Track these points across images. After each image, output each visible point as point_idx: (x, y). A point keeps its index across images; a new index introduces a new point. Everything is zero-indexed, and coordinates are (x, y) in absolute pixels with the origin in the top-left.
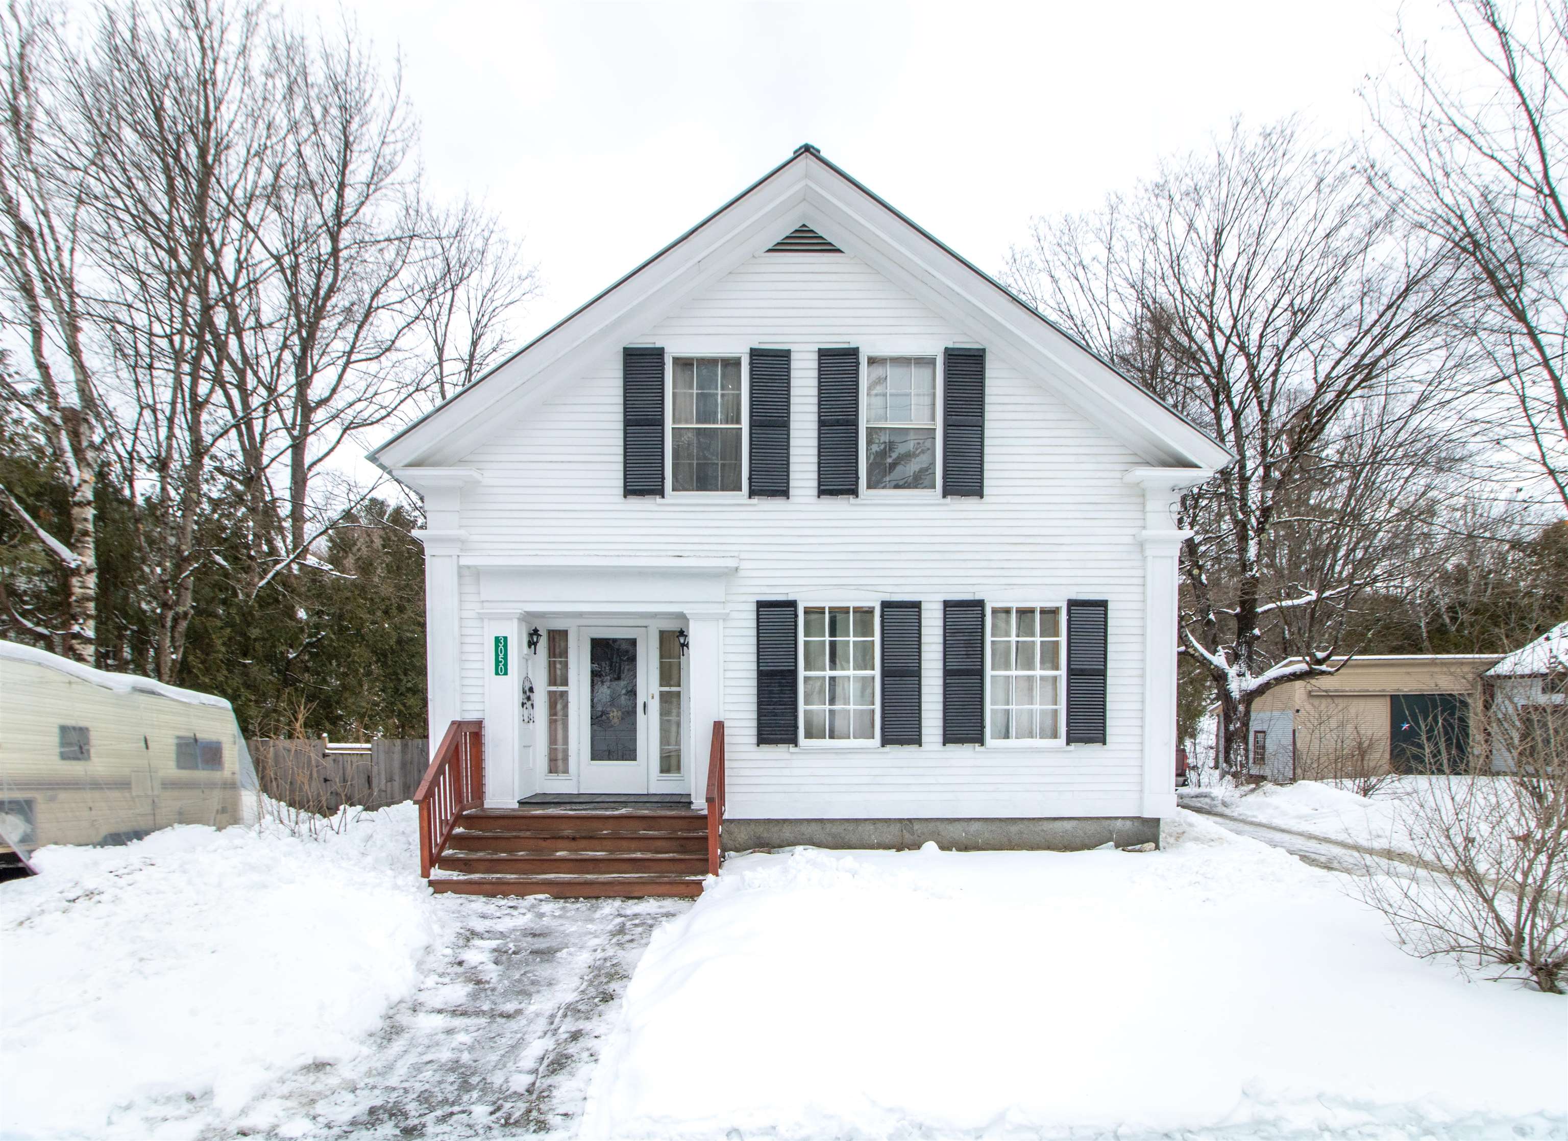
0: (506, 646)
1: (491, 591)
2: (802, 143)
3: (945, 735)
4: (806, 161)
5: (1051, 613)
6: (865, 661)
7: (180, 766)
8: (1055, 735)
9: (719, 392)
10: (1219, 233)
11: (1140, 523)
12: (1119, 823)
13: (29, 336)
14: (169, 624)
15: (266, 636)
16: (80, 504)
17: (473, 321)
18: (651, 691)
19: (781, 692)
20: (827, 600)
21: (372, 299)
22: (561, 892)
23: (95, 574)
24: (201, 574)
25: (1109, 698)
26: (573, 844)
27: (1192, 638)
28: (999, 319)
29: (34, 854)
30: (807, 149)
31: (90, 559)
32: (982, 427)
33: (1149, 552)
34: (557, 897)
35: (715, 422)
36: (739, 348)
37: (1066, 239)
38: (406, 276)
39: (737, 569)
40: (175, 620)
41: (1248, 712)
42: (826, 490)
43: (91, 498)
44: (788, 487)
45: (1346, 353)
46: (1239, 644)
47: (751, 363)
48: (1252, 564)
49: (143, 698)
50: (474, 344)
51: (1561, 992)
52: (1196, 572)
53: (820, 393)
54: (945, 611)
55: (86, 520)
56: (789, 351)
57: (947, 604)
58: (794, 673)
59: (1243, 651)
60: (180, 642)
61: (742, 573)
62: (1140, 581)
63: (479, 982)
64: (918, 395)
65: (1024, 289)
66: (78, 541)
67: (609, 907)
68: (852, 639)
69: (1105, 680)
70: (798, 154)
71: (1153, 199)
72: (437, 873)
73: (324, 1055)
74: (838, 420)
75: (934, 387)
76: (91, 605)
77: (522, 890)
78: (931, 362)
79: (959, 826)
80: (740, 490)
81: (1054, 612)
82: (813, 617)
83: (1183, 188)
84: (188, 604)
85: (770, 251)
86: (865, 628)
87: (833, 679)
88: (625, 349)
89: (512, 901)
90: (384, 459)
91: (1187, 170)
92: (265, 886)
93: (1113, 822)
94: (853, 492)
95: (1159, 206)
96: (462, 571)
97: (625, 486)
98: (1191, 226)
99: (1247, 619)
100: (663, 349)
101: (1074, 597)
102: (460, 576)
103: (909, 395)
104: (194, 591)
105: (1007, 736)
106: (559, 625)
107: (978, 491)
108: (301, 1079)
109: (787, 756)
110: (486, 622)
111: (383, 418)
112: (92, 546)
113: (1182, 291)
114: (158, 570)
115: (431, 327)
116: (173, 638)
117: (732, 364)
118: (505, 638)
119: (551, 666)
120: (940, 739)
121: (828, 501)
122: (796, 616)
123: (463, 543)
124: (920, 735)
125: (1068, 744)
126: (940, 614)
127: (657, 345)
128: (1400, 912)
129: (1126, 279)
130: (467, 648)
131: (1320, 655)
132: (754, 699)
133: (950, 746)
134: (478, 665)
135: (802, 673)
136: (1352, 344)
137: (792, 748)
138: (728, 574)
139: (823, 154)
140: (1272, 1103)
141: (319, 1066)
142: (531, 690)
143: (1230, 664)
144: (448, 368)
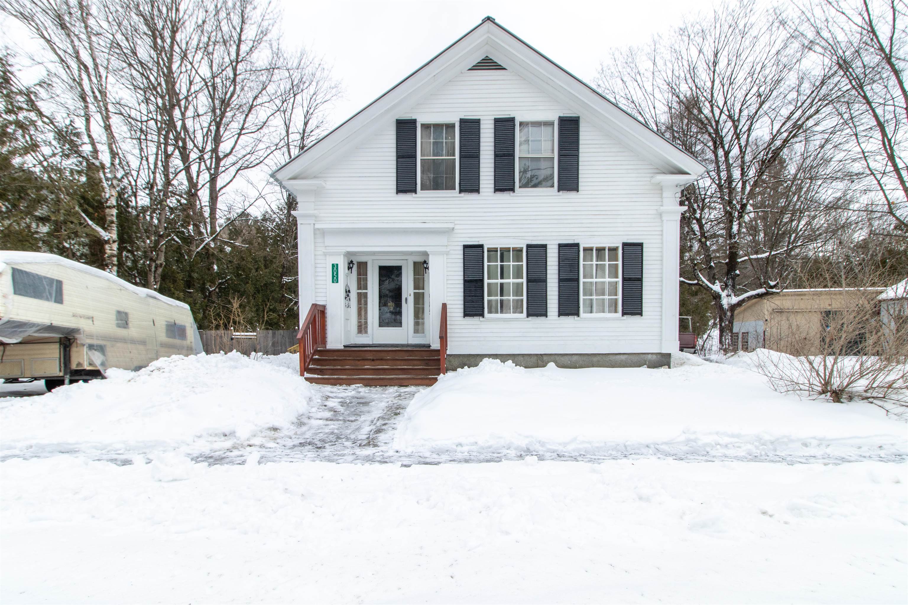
0: (337, 268)
1: (330, 241)
2: (486, 16)
3: (559, 311)
4: (488, 24)
5: (612, 250)
6: (518, 275)
7: (168, 336)
8: (616, 311)
9: (444, 141)
10: (716, 55)
11: (660, 203)
12: (650, 356)
13: (84, 122)
14: (153, 269)
15: (200, 278)
16: (109, 207)
17: (305, 111)
18: (409, 293)
19: (476, 290)
20: (499, 243)
21: (254, 101)
22: (368, 383)
23: (117, 243)
24: (169, 245)
25: (644, 292)
26: (373, 363)
27: (701, 276)
28: (586, 101)
29: (107, 371)
30: (489, 19)
31: (115, 236)
32: (578, 156)
33: (664, 218)
34: (366, 385)
35: (442, 156)
36: (454, 118)
37: (630, 60)
38: (271, 89)
39: (453, 229)
40: (156, 268)
41: (732, 316)
42: (498, 189)
43: (115, 204)
44: (479, 188)
45: (789, 118)
46: (728, 279)
47: (460, 126)
48: (735, 235)
49: (151, 300)
50: (306, 124)
51: (842, 403)
52: (703, 240)
53: (495, 140)
54: (559, 249)
55: (112, 215)
56: (479, 120)
57: (560, 246)
58: (482, 281)
59: (730, 282)
60: (159, 279)
61: (455, 231)
62: (660, 233)
63: (335, 412)
64: (545, 141)
65: (608, 86)
66: (109, 226)
67: (392, 390)
68: (511, 263)
69: (642, 283)
70: (484, 21)
71: (680, 37)
72: (307, 375)
73: (277, 424)
74: (504, 154)
75: (553, 137)
76: (115, 259)
77: (349, 382)
78: (551, 124)
79: (566, 358)
80: (455, 189)
81: (615, 249)
82: (492, 253)
83: (695, 30)
84: (162, 260)
85: (470, 70)
86: (518, 258)
87: (502, 285)
88: (397, 120)
89: (344, 387)
90: (279, 176)
91: (698, 21)
92: (236, 368)
93: (646, 356)
94: (513, 190)
95: (682, 40)
96: (316, 231)
97: (397, 188)
98: (700, 51)
99: (732, 264)
100: (416, 120)
101: (626, 241)
102: (315, 234)
103: (540, 141)
104: (166, 253)
105: (591, 312)
106: (363, 259)
107: (576, 189)
108: (269, 432)
109: (479, 323)
110: (328, 256)
111: (257, 164)
112: (115, 229)
113: (696, 86)
114: (148, 241)
115: (283, 115)
116: (155, 277)
117: (450, 127)
118: (337, 265)
119: (359, 281)
120: (557, 314)
121: (499, 195)
122: (483, 252)
123: (316, 217)
124: (546, 312)
125: (623, 316)
126: (556, 251)
127: (413, 118)
128: (774, 376)
129: (665, 81)
130: (318, 270)
131: (772, 283)
132: (462, 294)
133: (562, 318)
134: (324, 278)
135: (486, 281)
136: (792, 113)
137: (481, 319)
138: (448, 232)
139: (497, 21)
140: (695, 433)
141: (275, 429)
142: (349, 291)
143: (723, 290)
144: (292, 137)
